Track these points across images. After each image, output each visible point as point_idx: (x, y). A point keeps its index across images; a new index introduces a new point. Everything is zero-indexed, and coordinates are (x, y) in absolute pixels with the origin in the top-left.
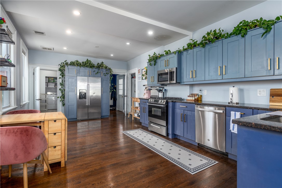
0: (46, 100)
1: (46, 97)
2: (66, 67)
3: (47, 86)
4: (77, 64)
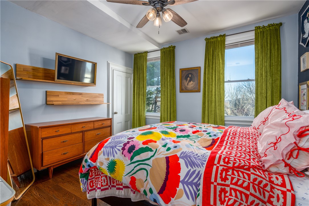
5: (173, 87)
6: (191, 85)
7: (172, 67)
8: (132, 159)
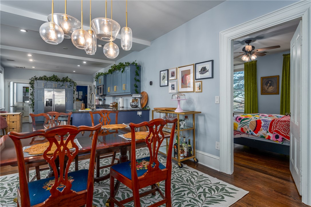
0: (23, 108)
1: (23, 105)
2: (35, 81)
3: (25, 95)
4: (44, 79)
5: (255, 91)
6: (271, 89)
7: (254, 76)
8: (241, 122)
